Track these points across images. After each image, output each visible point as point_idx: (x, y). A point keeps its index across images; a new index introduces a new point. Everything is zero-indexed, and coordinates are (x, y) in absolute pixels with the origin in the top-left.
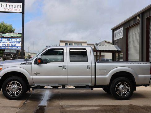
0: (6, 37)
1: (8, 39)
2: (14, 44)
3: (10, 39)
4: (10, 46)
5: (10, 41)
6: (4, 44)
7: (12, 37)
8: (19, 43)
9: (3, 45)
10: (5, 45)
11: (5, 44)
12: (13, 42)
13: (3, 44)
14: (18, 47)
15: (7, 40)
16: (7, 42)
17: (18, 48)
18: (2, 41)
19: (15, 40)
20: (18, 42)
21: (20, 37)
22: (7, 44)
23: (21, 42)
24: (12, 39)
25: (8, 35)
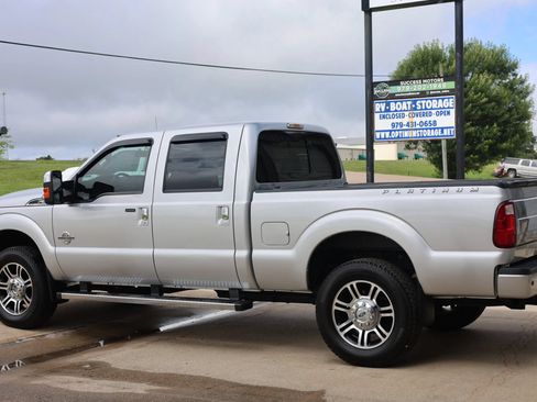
0: (403, 98)
1: (409, 103)
2: (428, 119)
3: (414, 102)
4: (418, 127)
5: (415, 109)
6: (395, 120)
7: (423, 94)
8: (449, 113)
9: (393, 125)
10: (401, 125)
11: (399, 120)
12: (426, 112)
13: (392, 121)
14: (442, 129)
15: (405, 107)
16: (406, 113)
17: (442, 132)
18: (389, 110)
19: (434, 103)
20: (443, 112)
21: (452, 92)
22: (405, 121)
23: (453, 112)
24: (423, 102)
25: (408, 88)
